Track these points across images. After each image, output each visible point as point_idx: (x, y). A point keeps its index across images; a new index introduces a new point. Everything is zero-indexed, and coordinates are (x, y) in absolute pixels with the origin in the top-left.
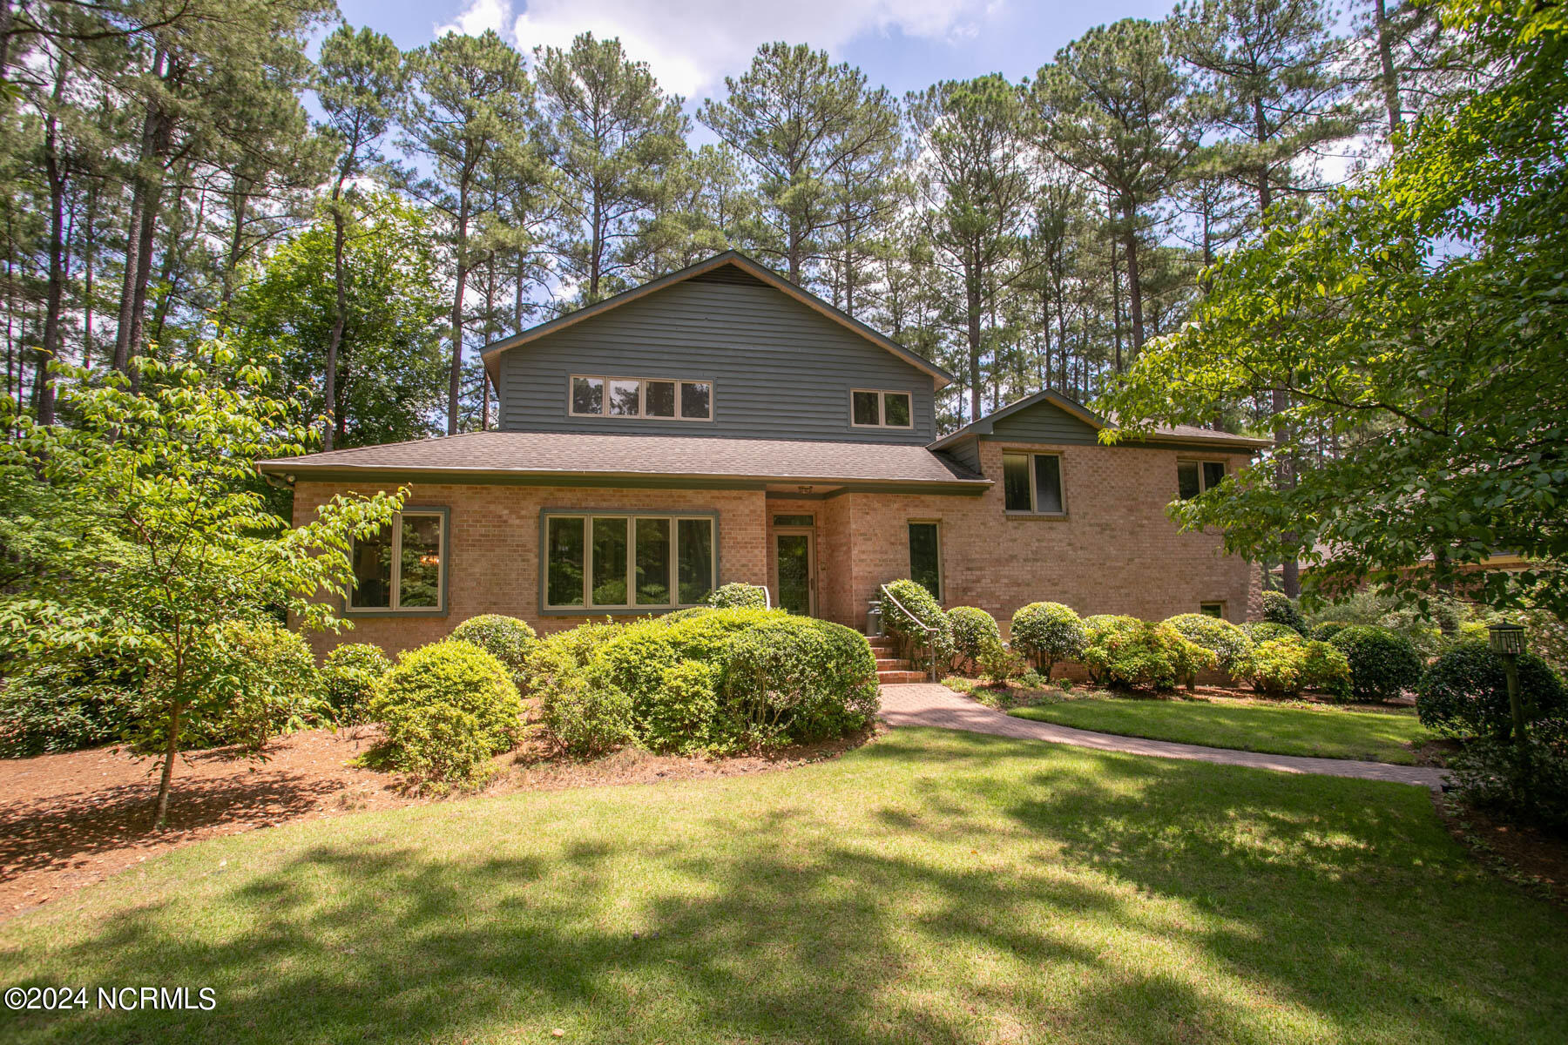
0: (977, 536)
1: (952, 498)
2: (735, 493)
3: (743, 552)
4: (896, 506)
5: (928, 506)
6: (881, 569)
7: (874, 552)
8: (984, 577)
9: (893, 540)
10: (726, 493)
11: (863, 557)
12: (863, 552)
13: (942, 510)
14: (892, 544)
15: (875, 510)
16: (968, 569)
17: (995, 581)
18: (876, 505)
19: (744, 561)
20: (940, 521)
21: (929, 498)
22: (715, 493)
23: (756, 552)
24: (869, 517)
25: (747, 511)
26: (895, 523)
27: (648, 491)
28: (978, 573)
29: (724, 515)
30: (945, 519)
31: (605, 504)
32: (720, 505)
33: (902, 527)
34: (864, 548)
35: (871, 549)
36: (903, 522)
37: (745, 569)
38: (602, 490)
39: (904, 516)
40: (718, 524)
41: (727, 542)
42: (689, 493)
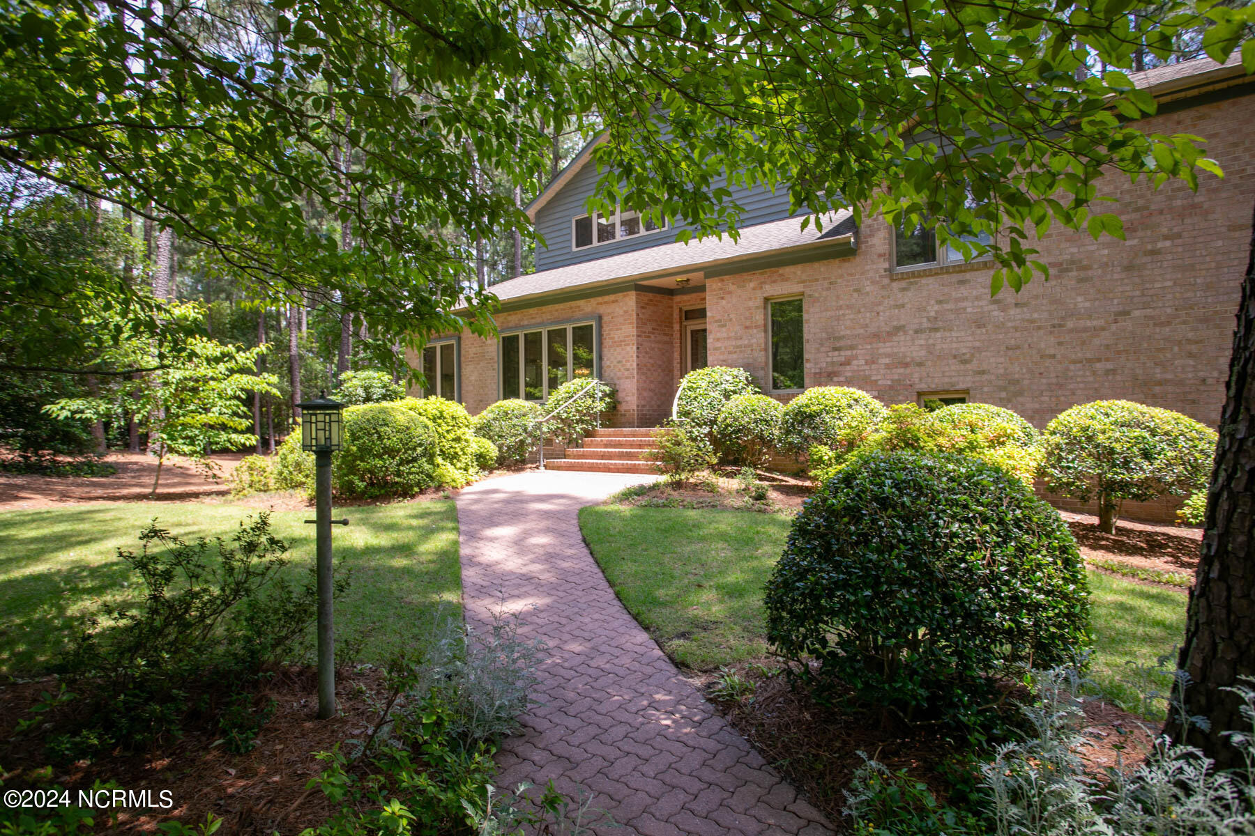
0: (848, 307)
1: (816, 265)
2: (612, 297)
3: (619, 349)
4: (752, 285)
5: (787, 280)
6: (735, 356)
7: (729, 338)
8: (856, 357)
9: (748, 323)
10: (606, 298)
11: (718, 345)
12: (718, 340)
13: (803, 282)
14: (747, 327)
15: (730, 293)
16: (835, 349)
17: (871, 362)
18: (732, 288)
19: (619, 358)
20: (802, 294)
21: (787, 270)
22: (600, 299)
23: (628, 348)
24: (724, 302)
25: (621, 312)
26: (750, 304)
27: (557, 306)
28: (849, 353)
29: (605, 319)
30: (808, 292)
31: (533, 321)
32: (602, 310)
33: (757, 308)
34: (719, 335)
35: (725, 335)
36: (759, 302)
37: (619, 366)
38: (532, 311)
39: (760, 296)
40: (600, 327)
41: (607, 342)
42: (582, 303)
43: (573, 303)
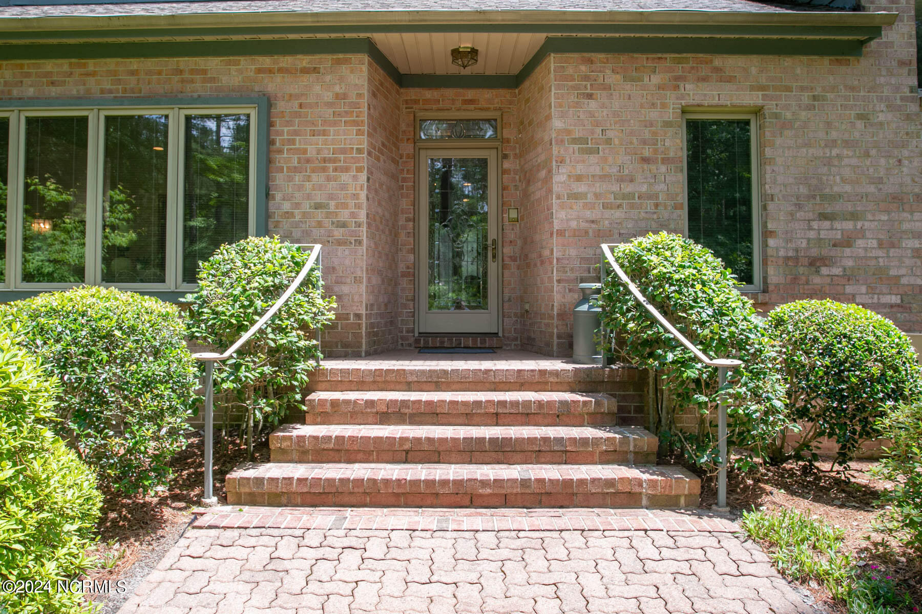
0: (847, 144)
1: (787, 62)
2: (304, 61)
3: (318, 178)
4: (656, 79)
5: (730, 80)
6: (618, 214)
7: (604, 177)
8: (862, 233)
9: (647, 153)
10: (286, 61)
11: (582, 188)
12: (579, 178)
13: (762, 88)
14: (645, 160)
15: (607, 88)
16: (823, 217)
17: (889, 243)
18: (612, 78)
19: (319, 197)
20: (758, 111)
21: (732, 63)
22: (266, 61)
23: (345, 177)
24: (593, 105)
25: (328, 96)
26: (653, 115)
27: (134, 63)
28: (849, 225)
29: (281, 106)
30: (771, 107)
31: (54, 91)
32: (273, 85)
33: (667, 124)
34: (580, 169)
35: (597, 171)
36: (671, 113)
37: (320, 215)
38: (50, 65)
39: (672, 104)
40: (267, 124)
41: (285, 159)
42: (213, 63)
43: (186, 62)
